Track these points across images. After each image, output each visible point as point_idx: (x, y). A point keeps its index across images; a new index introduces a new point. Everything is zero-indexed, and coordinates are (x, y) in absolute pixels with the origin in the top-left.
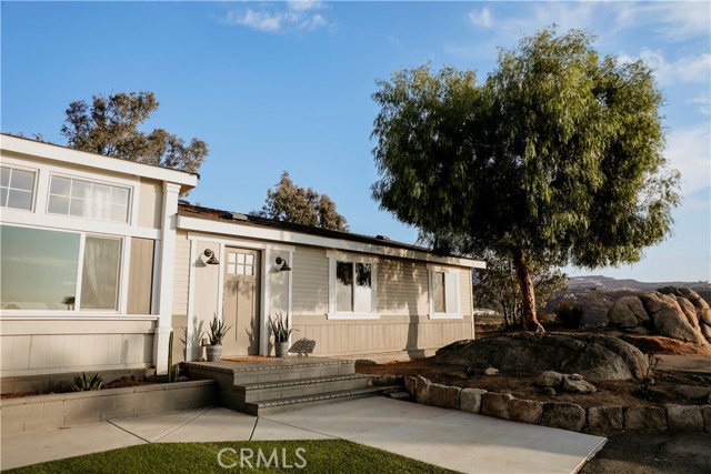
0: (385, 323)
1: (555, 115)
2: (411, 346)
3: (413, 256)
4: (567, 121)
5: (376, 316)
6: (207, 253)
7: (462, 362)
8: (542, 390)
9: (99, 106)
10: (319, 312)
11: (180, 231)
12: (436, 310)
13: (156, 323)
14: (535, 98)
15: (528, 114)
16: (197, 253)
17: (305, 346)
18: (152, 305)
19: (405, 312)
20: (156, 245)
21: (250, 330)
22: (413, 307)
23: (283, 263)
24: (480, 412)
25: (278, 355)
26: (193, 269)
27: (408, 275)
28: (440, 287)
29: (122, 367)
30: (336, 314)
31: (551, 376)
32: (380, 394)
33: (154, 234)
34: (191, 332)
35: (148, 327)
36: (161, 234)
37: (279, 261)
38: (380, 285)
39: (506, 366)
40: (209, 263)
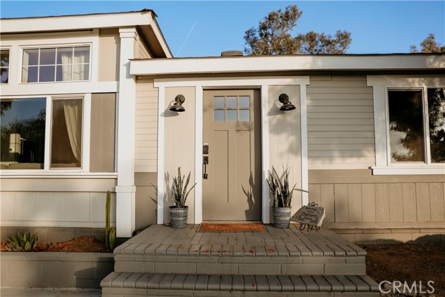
9: (263, 27)
18: (115, 162)
20: (117, 98)
21: (248, 188)
26: (162, 119)
33: (114, 86)
34: (162, 190)
35: (111, 186)
37: (283, 98)
40: (173, 109)
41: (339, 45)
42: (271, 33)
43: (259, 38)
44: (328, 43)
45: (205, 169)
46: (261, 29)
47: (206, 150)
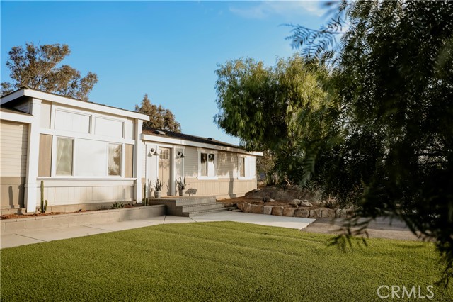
0: (220, 181)
1: (300, 93)
2: (230, 192)
3: (232, 150)
4: (305, 96)
5: (216, 178)
6: (152, 150)
7: (259, 197)
8: (294, 206)
9: (31, 51)
10: (194, 177)
11: (144, 141)
12: (241, 175)
13: (135, 181)
14: (292, 85)
15: (289, 92)
16: (149, 150)
17: (192, 191)
18: (134, 173)
19: (228, 176)
20: (134, 147)
22: (231, 175)
23: (181, 155)
24: (271, 214)
25: (181, 195)
26: (147, 157)
27: (229, 159)
28: (242, 164)
29: (123, 200)
30: (201, 177)
31: (296, 201)
32: (228, 210)
33: (133, 142)
34: (147, 185)
35: (131, 183)
36: (136, 142)
37: (179, 153)
38: (218, 164)
39: (278, 199)
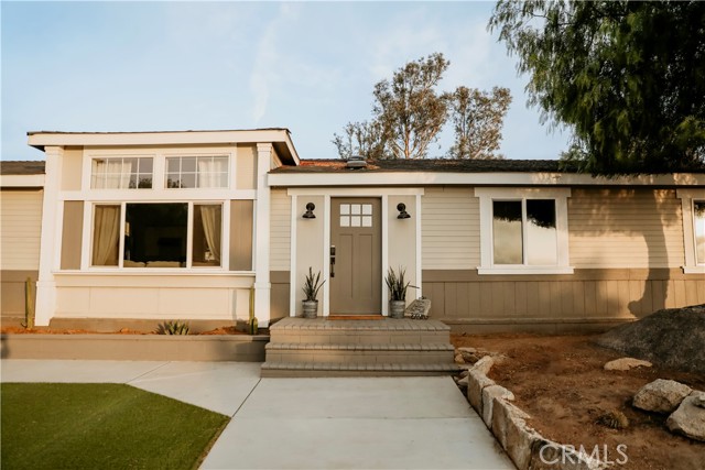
6: (309, 207)
16: (298, 208)
20: (254, 205)
24: (491, 429)
26: (295, 223)
30: (493, 268)
33: (251, 194)
34: (294, 287)
37: (401, 207)
40: (305, 216)
41: (496, 104)
42: (409, 89)
43: (393, 94)
44: (484, 102)
45: (332, 269)
46: (395, 82)
47: (333, 252)
